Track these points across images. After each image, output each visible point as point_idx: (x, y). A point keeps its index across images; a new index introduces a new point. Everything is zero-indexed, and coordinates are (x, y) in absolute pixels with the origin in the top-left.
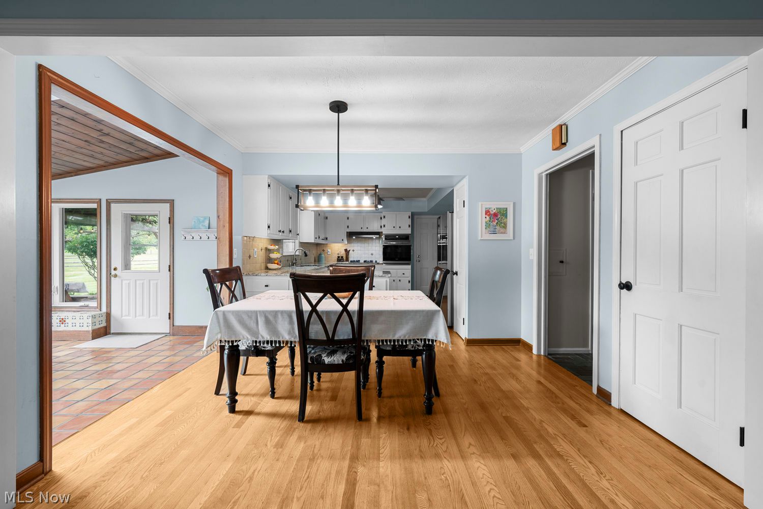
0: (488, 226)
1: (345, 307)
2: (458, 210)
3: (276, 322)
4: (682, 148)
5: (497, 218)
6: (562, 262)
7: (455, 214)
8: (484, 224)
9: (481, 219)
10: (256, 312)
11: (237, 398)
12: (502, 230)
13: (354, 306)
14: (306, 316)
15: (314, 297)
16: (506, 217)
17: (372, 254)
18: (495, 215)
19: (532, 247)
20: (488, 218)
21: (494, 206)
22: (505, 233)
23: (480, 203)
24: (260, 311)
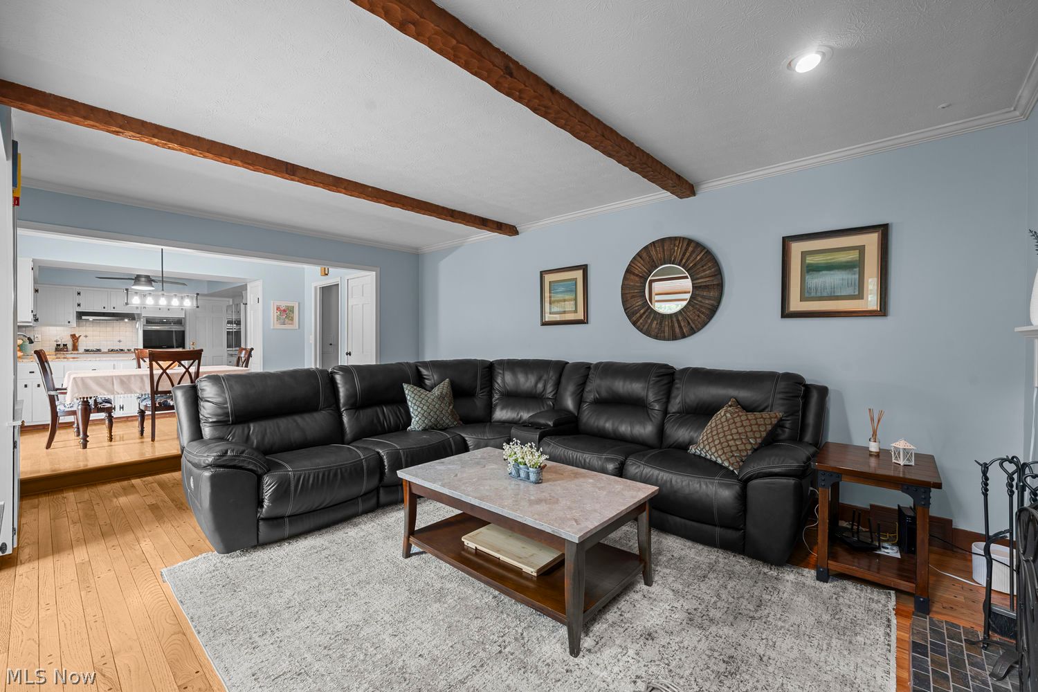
0: (278, 318)
1: (187, 370)
2: (252, 303)
3: (129, 382)
4: (363, 295)
5: (286, 313)
6: (331, 344)
7: (248, 306)
8: (276, 317)
9: (273, 314)
10: (112, 377)
11: (88, 439)
12: (290, 322)
13: (193, 370)
14: (156, 379)
15: (164, 364)
16: (293, 312)
17: (120, 341)
18: (284, 311)
19: (311, 334)
20: (279, 313)
21: (283, 305)
22: (292, 324)
23: (272, 302)
24: (115, 376)
